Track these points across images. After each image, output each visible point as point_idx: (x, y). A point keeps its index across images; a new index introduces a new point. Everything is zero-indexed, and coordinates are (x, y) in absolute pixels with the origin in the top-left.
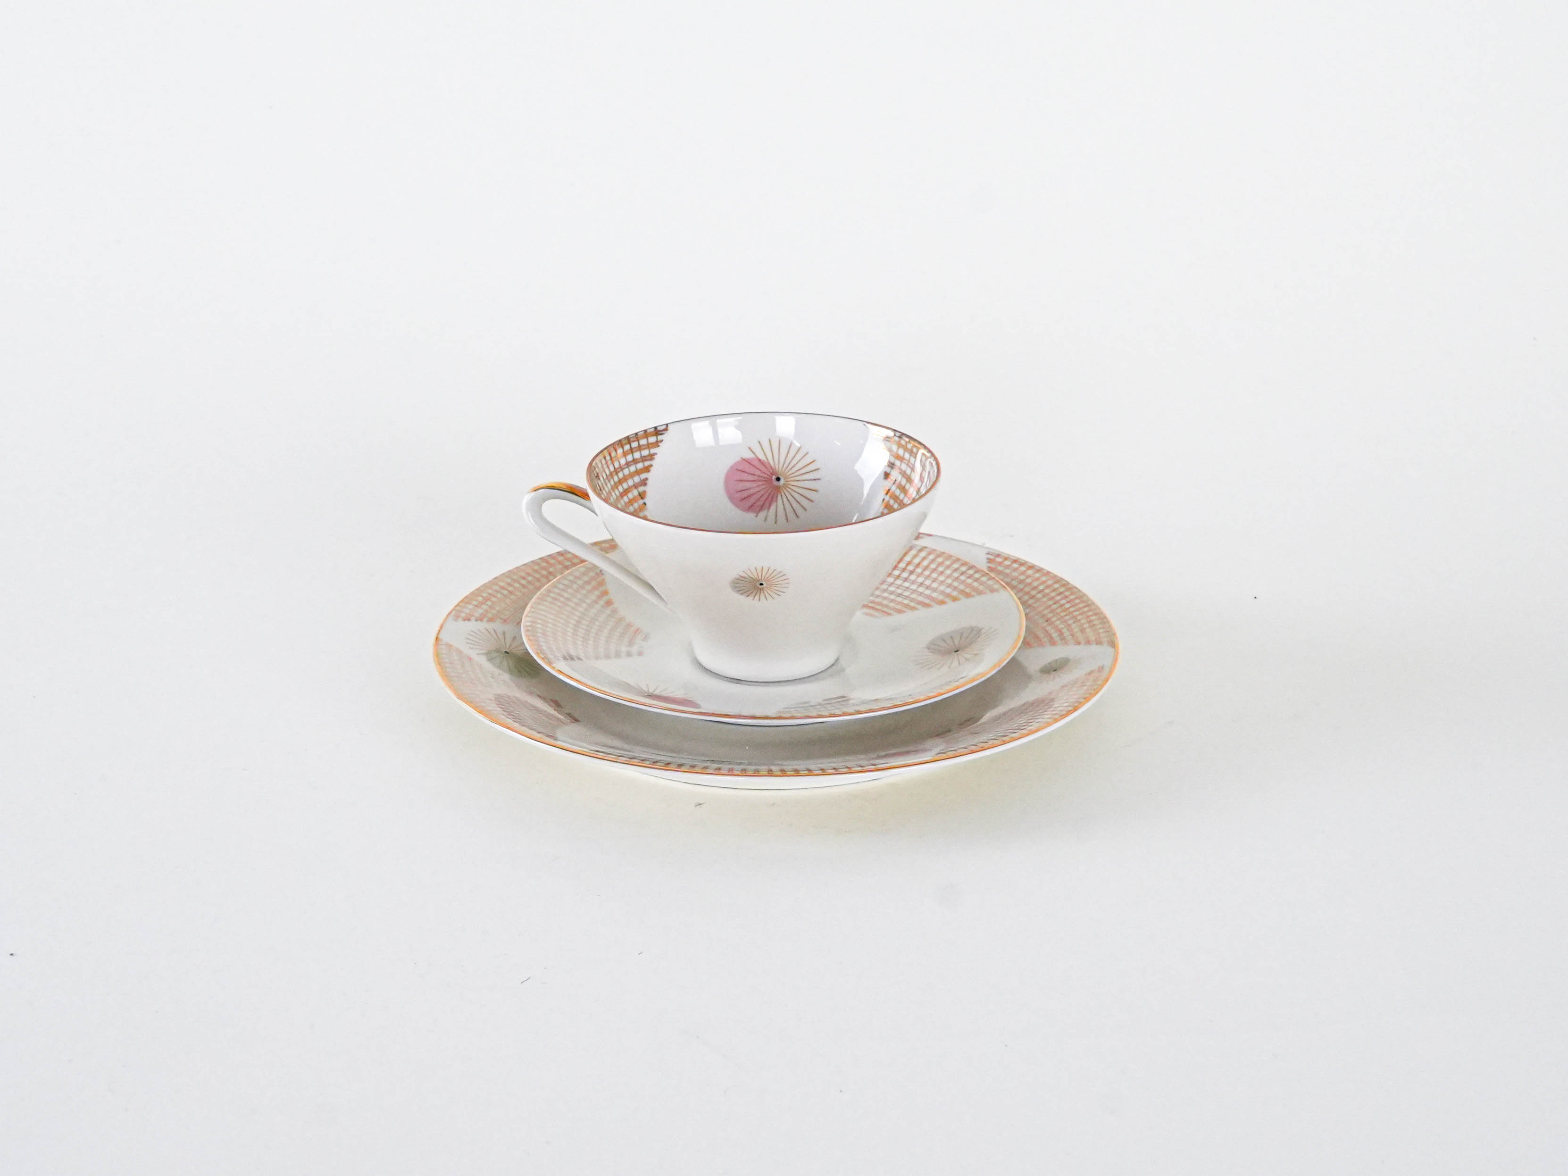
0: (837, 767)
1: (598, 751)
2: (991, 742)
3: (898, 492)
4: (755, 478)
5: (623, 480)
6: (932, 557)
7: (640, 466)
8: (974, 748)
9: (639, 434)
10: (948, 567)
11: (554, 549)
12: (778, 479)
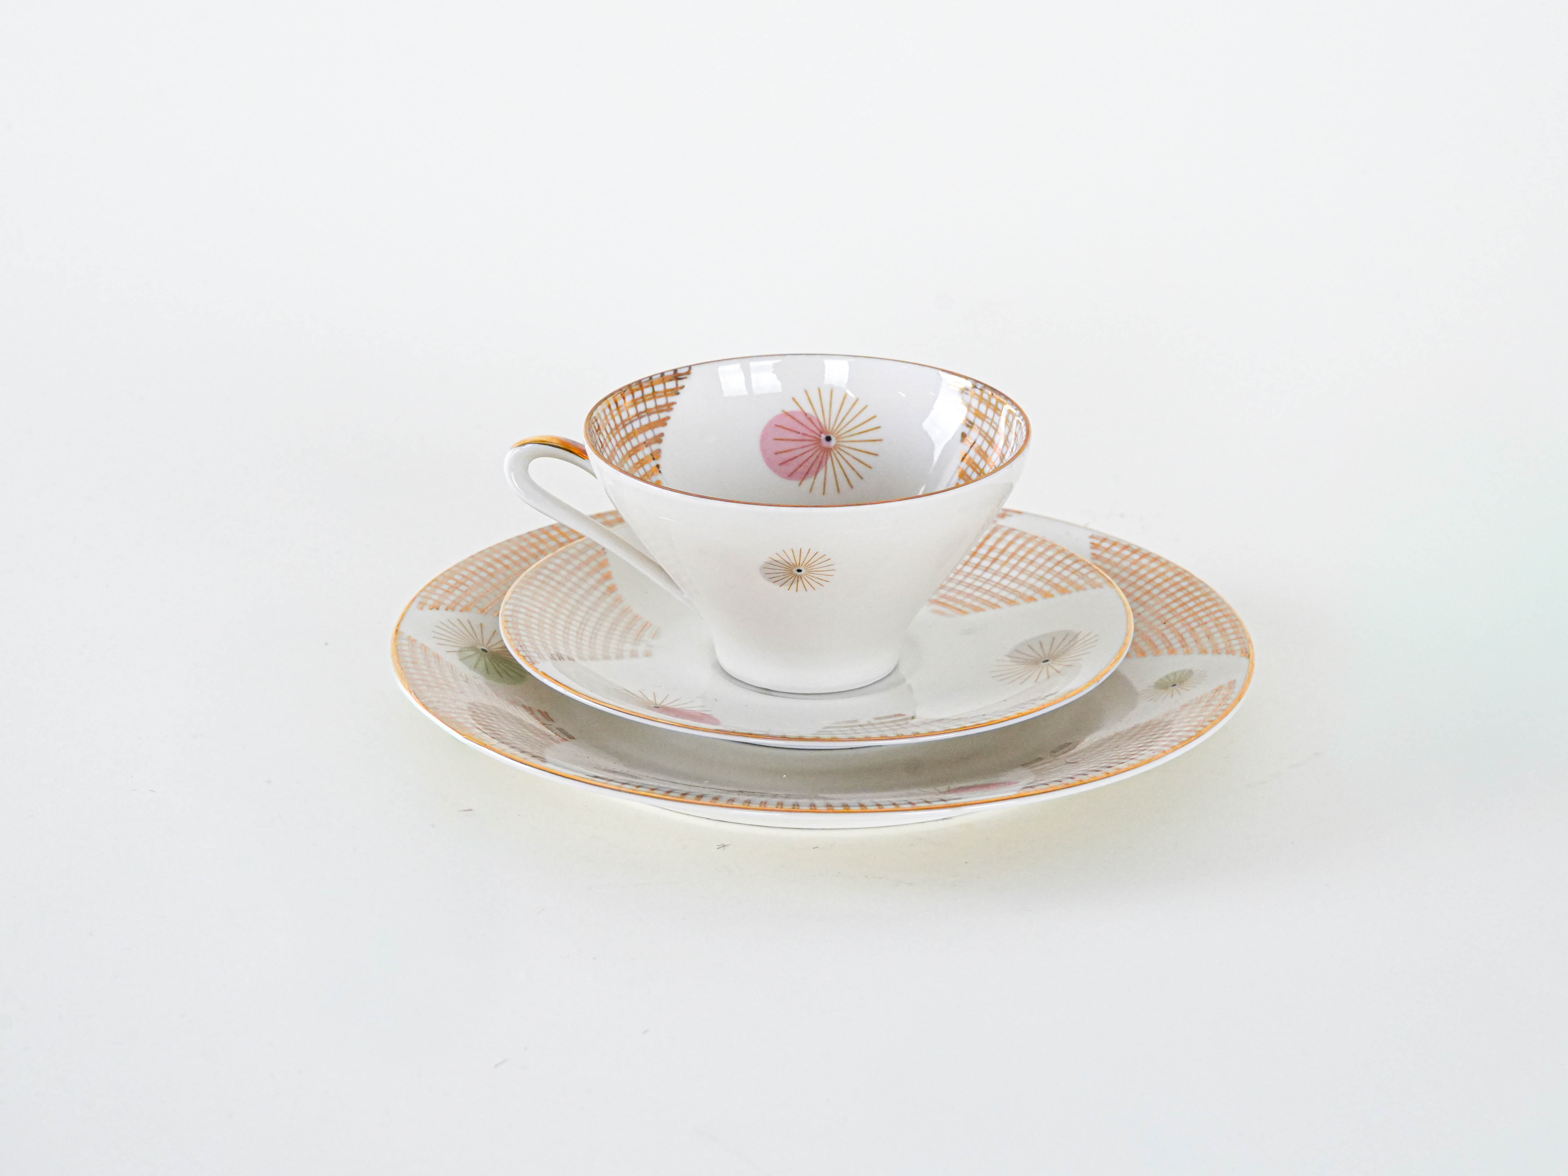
0: (897, 803)
1: (596, 777)
2: (1091, 775)
3: (977, 459)
4: (800, 437)
5: (632, 435)
6: (1020, 542)
7: (654, 418)
8: (1070, 781)
9: (653, 378)
10: (1040, 555)
11: (546, 522)
12: (828, 439)
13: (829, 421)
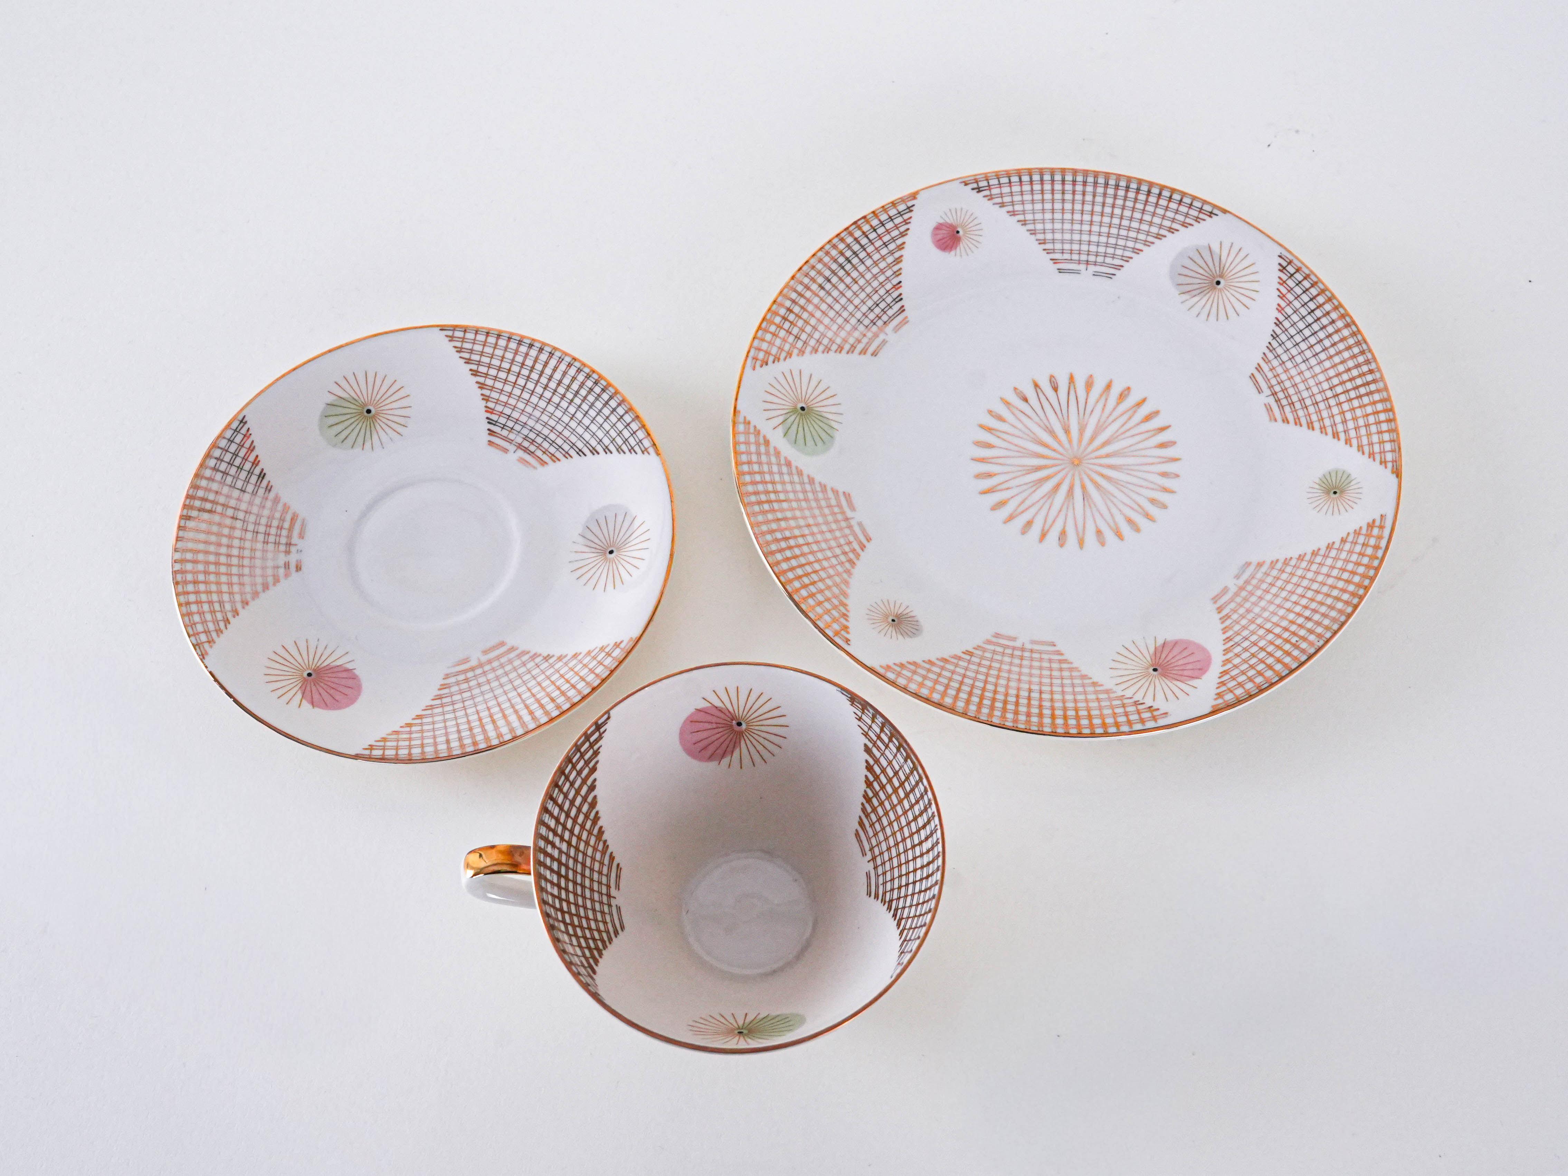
4: (713, 726)
12: (739, 724)
13: (739, 706)
